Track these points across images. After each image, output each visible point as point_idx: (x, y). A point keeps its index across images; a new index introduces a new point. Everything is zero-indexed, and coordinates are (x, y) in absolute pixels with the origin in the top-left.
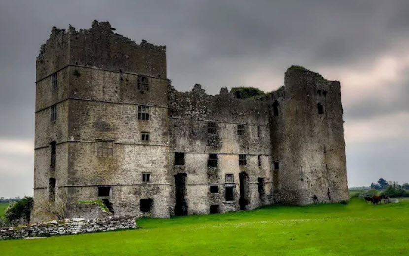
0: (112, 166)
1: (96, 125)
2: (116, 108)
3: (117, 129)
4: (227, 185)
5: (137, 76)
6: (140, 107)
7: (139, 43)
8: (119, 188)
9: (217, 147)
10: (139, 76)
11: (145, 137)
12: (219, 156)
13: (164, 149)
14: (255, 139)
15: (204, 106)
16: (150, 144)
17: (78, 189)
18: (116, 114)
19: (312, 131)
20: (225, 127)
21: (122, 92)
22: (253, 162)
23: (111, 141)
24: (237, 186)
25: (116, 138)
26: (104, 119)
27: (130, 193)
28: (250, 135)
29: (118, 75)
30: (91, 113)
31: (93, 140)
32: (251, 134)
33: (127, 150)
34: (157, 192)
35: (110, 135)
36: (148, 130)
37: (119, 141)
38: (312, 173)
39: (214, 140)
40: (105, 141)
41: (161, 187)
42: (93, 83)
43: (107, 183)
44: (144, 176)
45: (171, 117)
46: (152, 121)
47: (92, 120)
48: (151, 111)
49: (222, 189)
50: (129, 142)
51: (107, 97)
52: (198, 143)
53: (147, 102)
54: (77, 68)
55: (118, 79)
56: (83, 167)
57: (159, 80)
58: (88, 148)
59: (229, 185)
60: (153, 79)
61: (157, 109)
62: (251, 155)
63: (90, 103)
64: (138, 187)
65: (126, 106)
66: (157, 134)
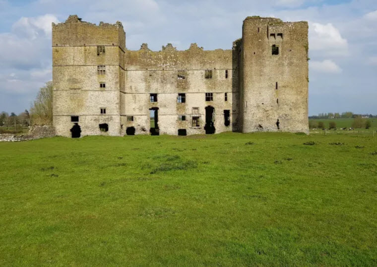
0: (79, 104)
1: (69, 80)
2: (82, 69)
3: (83, 81)
4: (193, 115)
5: (96, 47)
6: (98, 66)
7: (98, 24)
8: (84, 117)
9: (185, 88)
10: (98, 46)
11: (103, 86)
12: (186, 95)
13: (116, 92)
14: (223, 81)
15: (175, 60)
16: (106, 89)
17: (58, 117)
18: (82, 72)
19: (261, 71)
20: (193, 73)
21: (86, 58)
22: (220, 99)
23: (79, 89)
24: (202, 116)
25: (82, 88)
26: (74, 76)
27: (92, 120)
28: (217, 77)
29: (83, 48)
30: (66, 73)
31: (68, 89)
32: (219, 76)
33: (89, 94)
34: (111, 119)
35: (78, 85)
36: (104, 81)
37: (84, 89)
38: (258, 106)
39: (183, 84)
40: (75, 89)
41: (113, 116)
42: (67, 55)
43: (76, 114)
44: (102, 110)
45: (147, 69)
46: (107, 75)
47: (67, 78)
48: (107, 69)
49: (189, 118)
50: (91, 89)
51: (76, 63)
52: (168, 86)
53: (103, 62)
54: (57, 48)
55: (83, 50)
56: (61, 105)
57: (113, 47)
58: (64, 94)
59: (196, 116)
60: (108, 47)
61: (111, 67)
62: (217, 93)
63: (65, 67)
64: (97, 117)
65: (89, 67)
66: (111, 83)
